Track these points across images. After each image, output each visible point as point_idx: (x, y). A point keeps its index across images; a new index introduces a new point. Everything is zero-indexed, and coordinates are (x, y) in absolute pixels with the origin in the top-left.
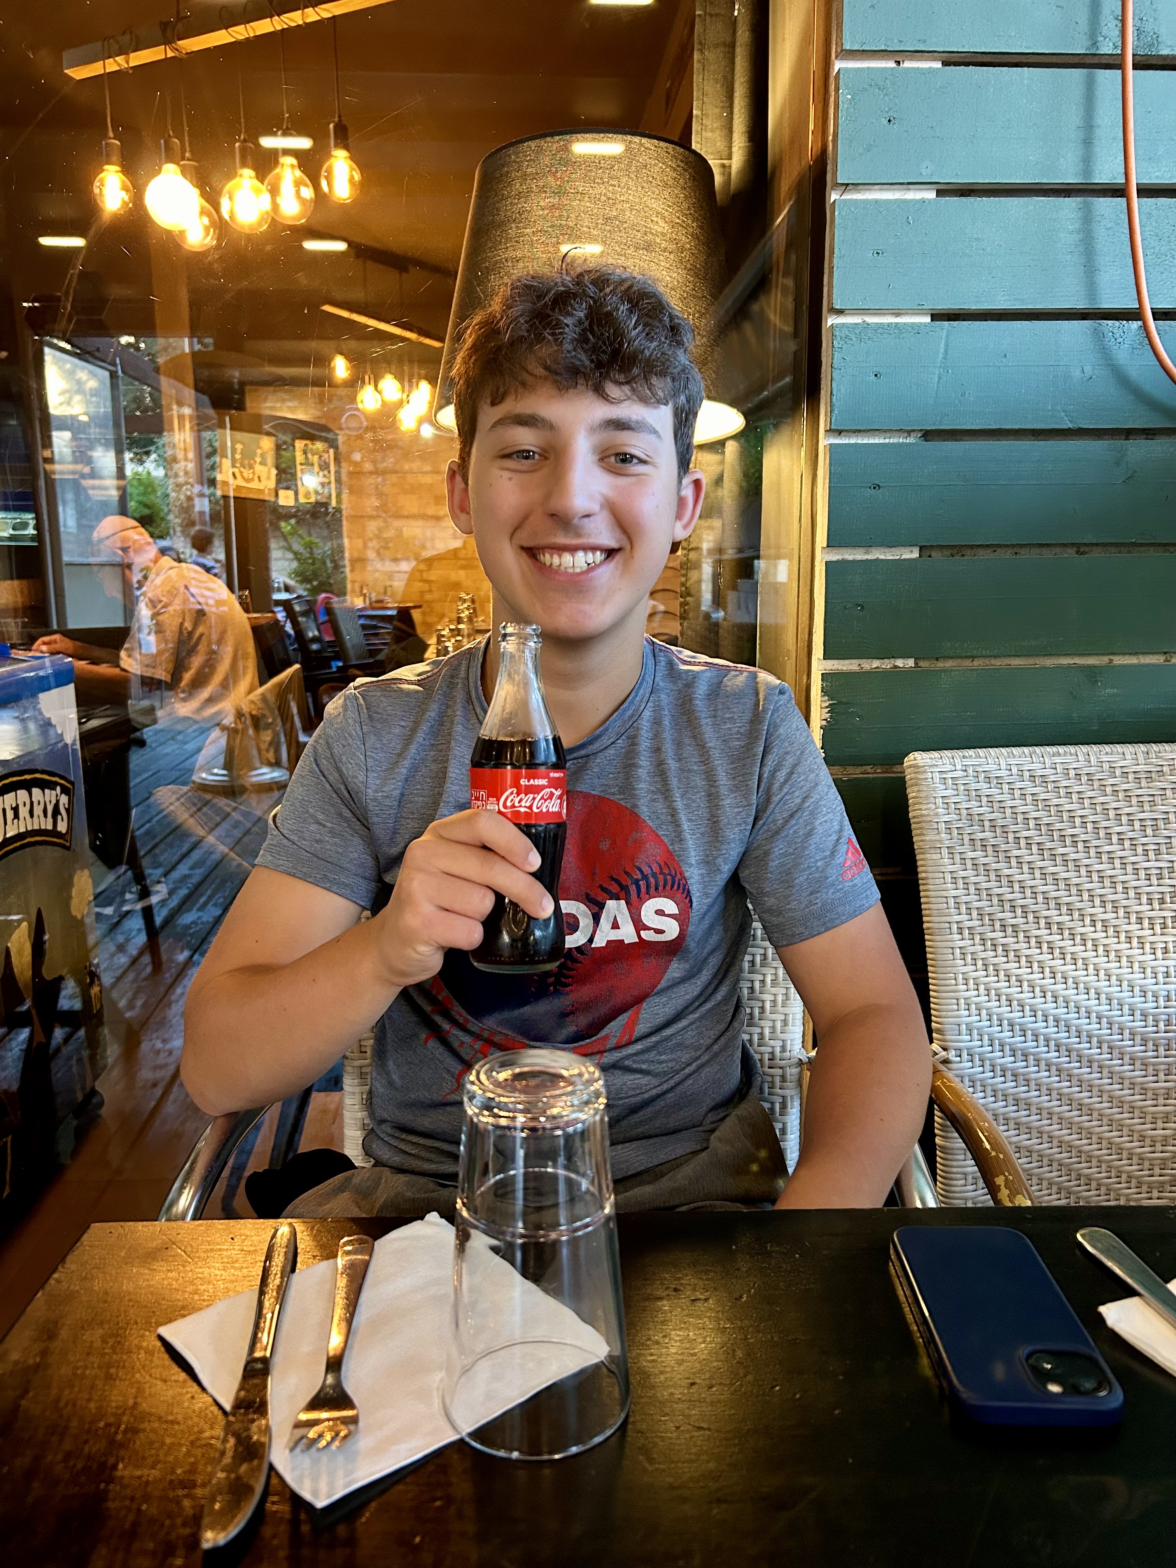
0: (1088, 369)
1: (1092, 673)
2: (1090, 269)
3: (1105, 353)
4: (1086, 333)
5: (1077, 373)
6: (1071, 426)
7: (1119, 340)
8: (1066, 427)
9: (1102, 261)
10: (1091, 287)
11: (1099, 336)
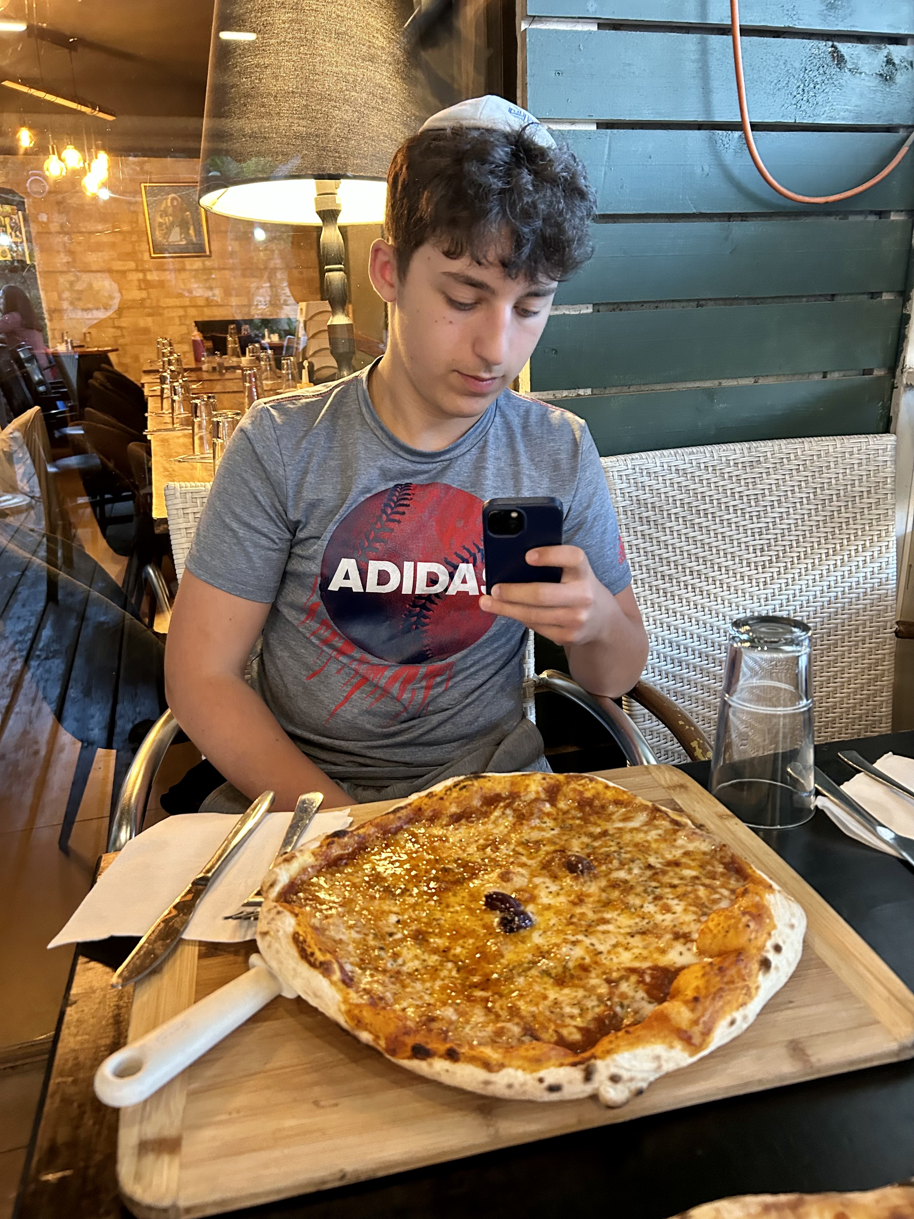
0: (706, 168)
1: (710, 393)
2: (706, 91)
3: (717, 156)
4: (704, 140)
5: (699, 171)
6: (694, 211)
7: (727, 146)
8: (691, 212)
9: (715, 84)
10: (707, 105)
11: (713, 142)
